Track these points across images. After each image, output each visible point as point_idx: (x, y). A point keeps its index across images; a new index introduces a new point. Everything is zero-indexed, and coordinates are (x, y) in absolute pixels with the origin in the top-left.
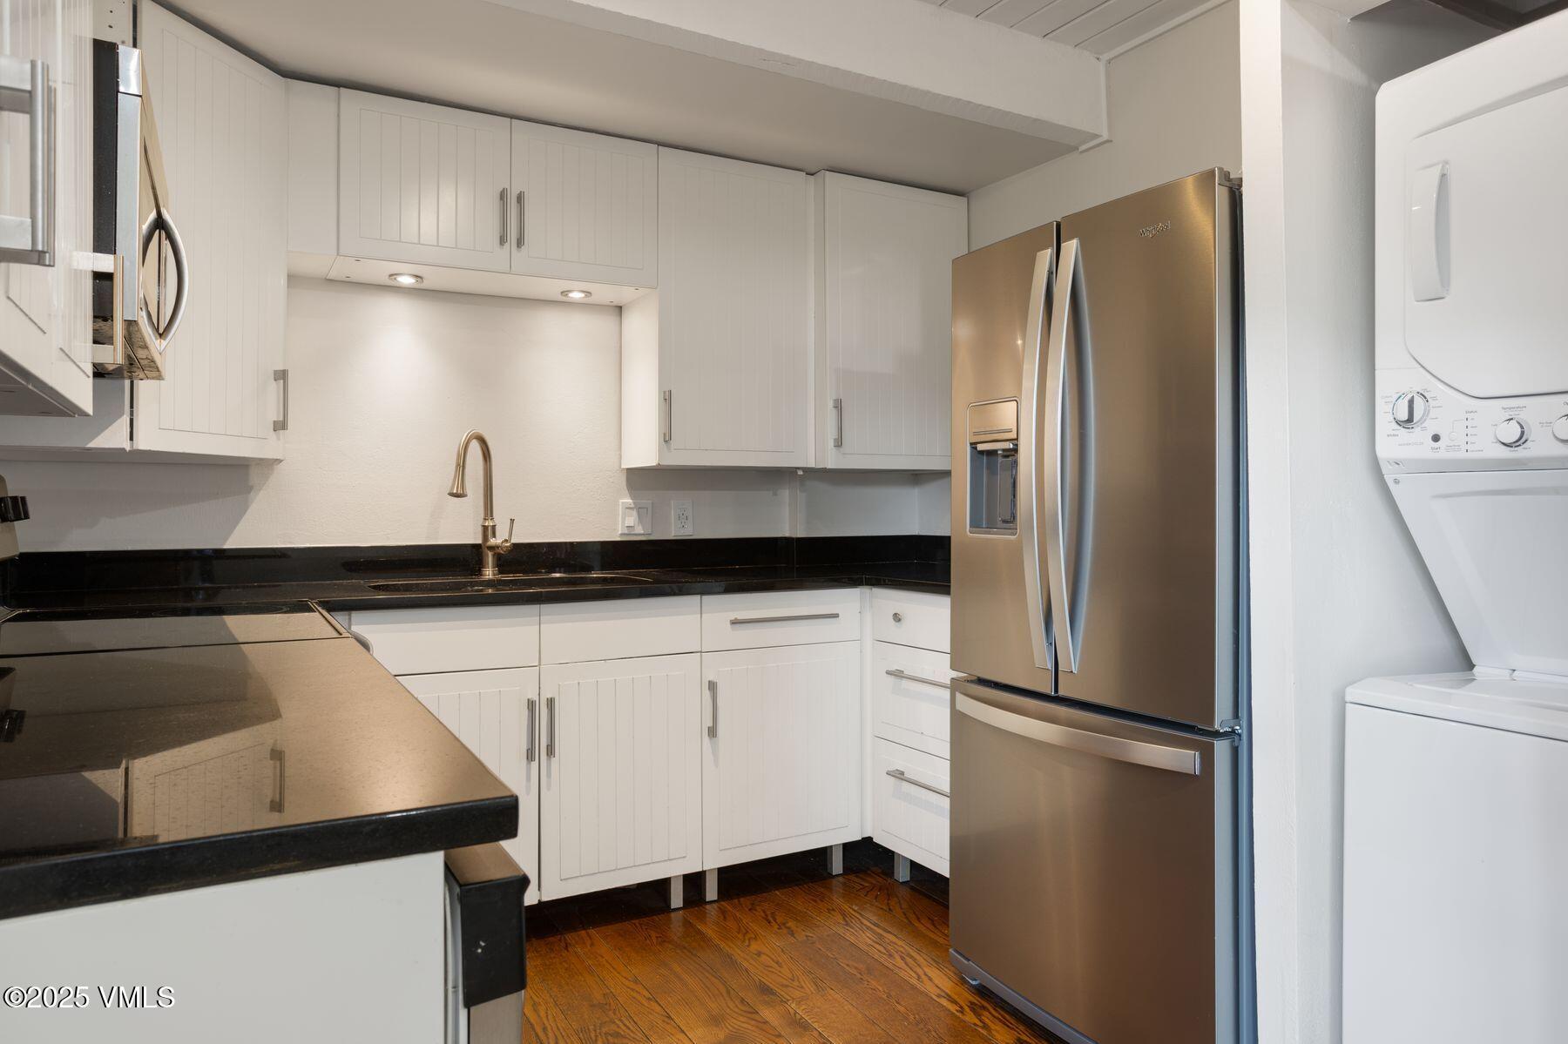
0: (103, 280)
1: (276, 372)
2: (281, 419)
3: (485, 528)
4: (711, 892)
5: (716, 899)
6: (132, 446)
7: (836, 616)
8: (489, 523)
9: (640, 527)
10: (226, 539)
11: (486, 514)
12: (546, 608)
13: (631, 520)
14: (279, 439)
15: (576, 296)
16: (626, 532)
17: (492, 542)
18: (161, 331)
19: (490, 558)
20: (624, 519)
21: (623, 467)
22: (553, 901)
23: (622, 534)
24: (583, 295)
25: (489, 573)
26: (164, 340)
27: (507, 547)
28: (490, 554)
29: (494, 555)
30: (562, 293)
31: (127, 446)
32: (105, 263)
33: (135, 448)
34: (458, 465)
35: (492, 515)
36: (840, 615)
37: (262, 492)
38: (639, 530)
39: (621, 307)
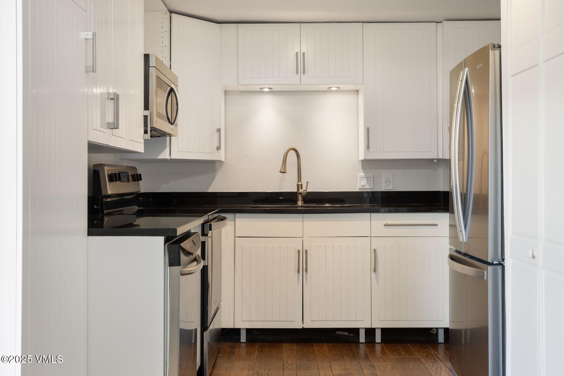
0: (146, 117)
1: (217, 129)
2: (219, 146)
3: (298, 185)
4: (378, 339)
5: (380, 342)
6: (170, 157)
7: (436, 225)
8: (300, 183)
9: (368, 186)
10: (208, 189)
11: (298, 180)
12: (305, 215)
13: (364, 182)
14: (218, 153)
15: (334, 89)
16: (362, 188)
17: (301, 191)
18: (172, 123)
19: (300, 197)
20: (360, 182)
21: (359, 160)
22: (308, 328)
23: (360, 189)
24: (337, 88)
25: (300, 203)
26: (173, 125)
27: (305, 193)
28: (300, 196)
29: (301, 196)
30: (328, 88)
31: (168, 158)
32: (147, 113)
33: (171, 158)
34: (283, 160)
35: (301, 180)
36: (438, 225)
37: (220, 171)
38: (367, 187)
39: (358, 90)
